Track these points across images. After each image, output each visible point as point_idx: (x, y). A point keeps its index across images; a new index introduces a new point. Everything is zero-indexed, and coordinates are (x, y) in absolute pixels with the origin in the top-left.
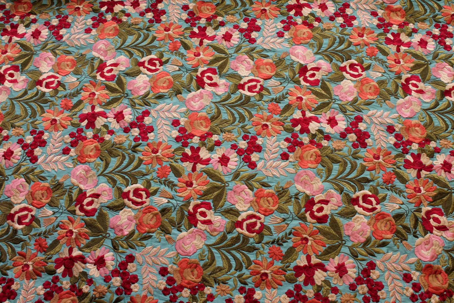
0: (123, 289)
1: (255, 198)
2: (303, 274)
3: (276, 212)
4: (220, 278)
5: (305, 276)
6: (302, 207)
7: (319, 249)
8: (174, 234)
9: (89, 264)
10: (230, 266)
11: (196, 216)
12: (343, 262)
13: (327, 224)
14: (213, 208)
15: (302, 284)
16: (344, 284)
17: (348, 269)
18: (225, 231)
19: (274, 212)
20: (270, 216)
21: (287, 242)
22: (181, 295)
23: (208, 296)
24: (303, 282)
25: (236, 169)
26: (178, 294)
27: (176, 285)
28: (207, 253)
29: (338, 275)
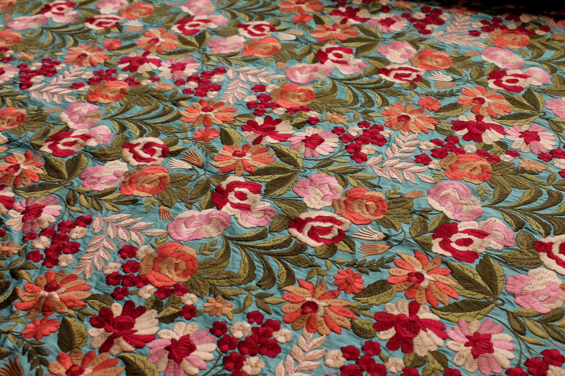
0: (44, 256)
1: (344, 198)
2: (393, 328)
3: (374, 223)
4: (221, 289)
5: (395, 332)
6: (430, 230)
7: (440, 299)
8: (177, 209)
9: (14, 211)
10: (251, 276)
11: (228, 195)
12: (488, 332)
13: (473, 265)
14: (263, 192)
15: (384, 344)
16: (479, 372)
17: (495, 348)
18: (267, 227)
19: (371, 222)
20: (362, 226)
21: (380, 271)
22: (135, 293)
23: (184, 308)
24: (387, 342)
25: (329, 156)
26: (131, 289)
27: (136, 274)
28: (219, 247)
29: (469, 351)
